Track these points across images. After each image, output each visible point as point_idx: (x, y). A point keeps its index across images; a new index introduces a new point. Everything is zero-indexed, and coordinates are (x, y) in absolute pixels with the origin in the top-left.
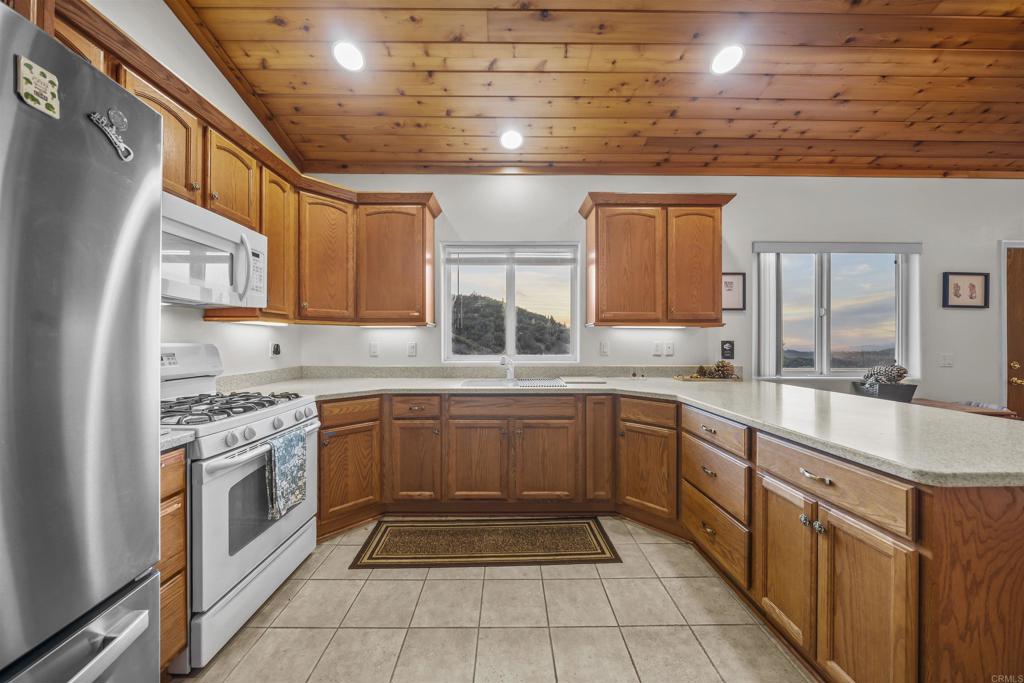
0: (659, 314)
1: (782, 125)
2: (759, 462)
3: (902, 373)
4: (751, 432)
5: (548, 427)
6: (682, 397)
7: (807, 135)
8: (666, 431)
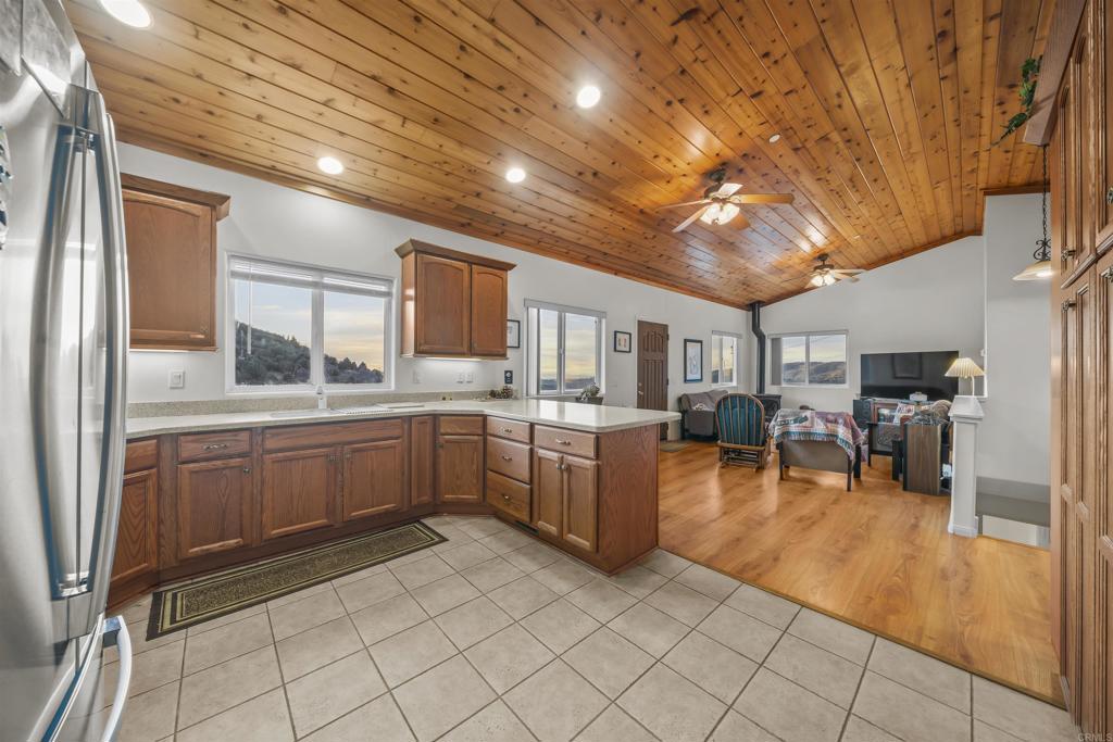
0: (465, 349)
1: (543, 224)
2: (536, 443)
3: (597, 390)
4: (532, 426)
5: (377, 448)
6: (487, 411)
7: (556, 234)
8: (476, 438)
